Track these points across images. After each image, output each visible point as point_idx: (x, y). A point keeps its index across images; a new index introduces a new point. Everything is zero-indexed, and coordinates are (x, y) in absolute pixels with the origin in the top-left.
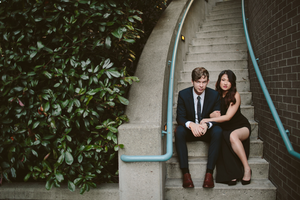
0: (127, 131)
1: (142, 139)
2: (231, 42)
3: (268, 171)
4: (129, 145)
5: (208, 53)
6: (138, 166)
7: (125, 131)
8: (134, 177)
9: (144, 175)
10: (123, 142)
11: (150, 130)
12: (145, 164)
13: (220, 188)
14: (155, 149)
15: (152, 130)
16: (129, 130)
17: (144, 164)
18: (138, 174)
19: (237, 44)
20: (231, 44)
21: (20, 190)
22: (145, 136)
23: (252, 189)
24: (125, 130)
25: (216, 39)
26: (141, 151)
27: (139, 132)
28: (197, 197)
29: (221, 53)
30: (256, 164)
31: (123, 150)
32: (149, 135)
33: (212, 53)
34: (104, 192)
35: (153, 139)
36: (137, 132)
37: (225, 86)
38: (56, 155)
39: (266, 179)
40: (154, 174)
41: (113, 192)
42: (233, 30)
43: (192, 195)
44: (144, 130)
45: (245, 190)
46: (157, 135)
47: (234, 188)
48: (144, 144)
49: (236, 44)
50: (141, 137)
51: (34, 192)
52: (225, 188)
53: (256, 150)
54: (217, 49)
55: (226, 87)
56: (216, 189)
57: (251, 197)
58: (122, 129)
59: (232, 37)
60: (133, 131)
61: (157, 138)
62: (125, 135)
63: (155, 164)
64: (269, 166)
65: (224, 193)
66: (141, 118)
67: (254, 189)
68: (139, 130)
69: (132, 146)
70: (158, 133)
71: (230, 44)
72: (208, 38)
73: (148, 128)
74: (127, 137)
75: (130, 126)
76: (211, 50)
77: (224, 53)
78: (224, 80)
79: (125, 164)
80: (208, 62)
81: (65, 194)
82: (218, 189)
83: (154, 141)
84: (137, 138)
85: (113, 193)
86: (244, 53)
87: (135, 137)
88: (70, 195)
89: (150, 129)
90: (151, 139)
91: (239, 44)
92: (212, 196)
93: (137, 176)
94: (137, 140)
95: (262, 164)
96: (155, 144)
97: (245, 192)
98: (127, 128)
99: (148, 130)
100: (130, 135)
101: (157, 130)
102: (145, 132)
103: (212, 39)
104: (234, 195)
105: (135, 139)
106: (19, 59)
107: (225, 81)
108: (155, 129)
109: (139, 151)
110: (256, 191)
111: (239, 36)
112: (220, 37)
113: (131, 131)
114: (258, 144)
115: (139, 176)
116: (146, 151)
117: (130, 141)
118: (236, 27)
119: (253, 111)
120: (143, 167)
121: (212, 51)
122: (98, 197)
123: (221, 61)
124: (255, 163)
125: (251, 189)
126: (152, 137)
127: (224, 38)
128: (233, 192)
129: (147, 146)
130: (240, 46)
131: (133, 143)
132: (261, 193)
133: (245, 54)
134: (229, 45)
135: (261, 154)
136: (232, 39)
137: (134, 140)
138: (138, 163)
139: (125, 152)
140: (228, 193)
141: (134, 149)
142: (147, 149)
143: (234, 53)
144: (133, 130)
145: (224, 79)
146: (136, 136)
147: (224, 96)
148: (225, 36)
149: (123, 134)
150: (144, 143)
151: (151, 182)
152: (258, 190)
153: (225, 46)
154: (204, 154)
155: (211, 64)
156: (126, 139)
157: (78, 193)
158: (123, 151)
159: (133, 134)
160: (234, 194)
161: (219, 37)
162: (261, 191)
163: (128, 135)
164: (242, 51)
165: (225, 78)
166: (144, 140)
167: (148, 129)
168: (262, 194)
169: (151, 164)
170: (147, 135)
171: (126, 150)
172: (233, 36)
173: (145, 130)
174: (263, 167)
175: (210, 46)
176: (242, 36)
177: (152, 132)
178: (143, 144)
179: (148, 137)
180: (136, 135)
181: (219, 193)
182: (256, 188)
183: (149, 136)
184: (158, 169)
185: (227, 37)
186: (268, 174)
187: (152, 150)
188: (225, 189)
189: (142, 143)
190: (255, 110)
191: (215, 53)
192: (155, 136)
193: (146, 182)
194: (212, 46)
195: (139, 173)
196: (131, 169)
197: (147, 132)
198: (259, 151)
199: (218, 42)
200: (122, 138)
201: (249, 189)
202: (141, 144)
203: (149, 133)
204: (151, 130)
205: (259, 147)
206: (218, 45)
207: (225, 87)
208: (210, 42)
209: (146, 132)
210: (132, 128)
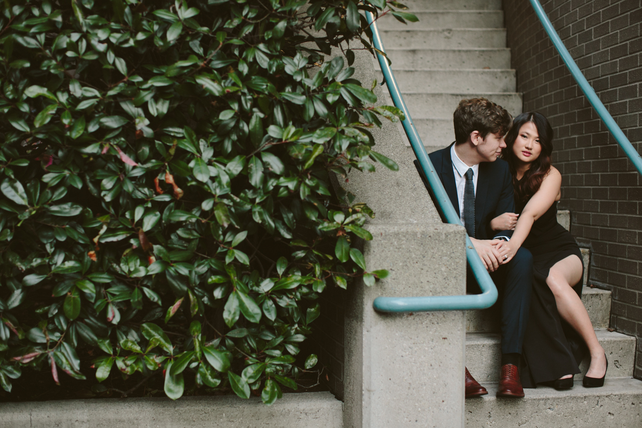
0: (391, 237)
1: (424, 259)
2: (460, 45)
3: (634, 358)
4: (394, 272)
5: (412, 71)
6: (414, 325)
7: (384, 239)
8: (404, 354)
9: (426, 348)
10: (379, 265)
11: (444, 237)
12: (430, 319)
13: (544, 397)
14: (454, 281)
15: (449, 236)
16: (396, 236)
17: (427, 321)
18: (411, 346)
19: (483, 51)
20: (467, 51)
21: (46, 416)
22: (432, 251)
23: (614, 394)
24: (386, 236)
25: (420, 34)
26: (421, 289)
27: (419, 242)
28: (489, 423)
29: (445, 72)
30: (608, 342)
31: (379, 287)
32: (442, 248)
33: (421, 71)
34: (286, 410)
35: (451, 257)
36: (414, 240)
37: (527, 150)
38: (194, 305)
39: (627, 377)
40: (450, 344)
41: (311, 410)
42: (461, 13)
43: (478, 419)
44: (430, 237)
45: (597, 398)
46: (460, 248)
47: (575, 395)
48: (429, 270)
49: (480, 51)
50: (423, 254)
51: (88, 421)
52: (554, 396)
53: (594, 312)
54: (428, 62)
55: (527, 155)
56: (534, 400)
57: (609, 415)
58: (378, 233)
59: (465, 31)
60: (404, 238)
61: (459, 254)
62: (386, 249)
63: (453, 318)
64: (635, 345)
65: (552, 407)
66: (392, 212)
67: (618, 395)
68: (419, 236)
69: (400, 274)
70: (461, 244)
71: (463, 51)
72: (397, 31)
73: (439, 231)
74: (390, 252)
75: (396, 227)
76: (413, 63)
77: (454, 73)
78: (525, 137)
79: (382, 322)
80: (419, 94)
81: (179, 420)
82: (539, 400)
83: (453, 264)
84: (414, 256)
85: (310, 412)
86: (506, 77)
87: (408, 252)
88: (193, 423)
89: (443, 233)
90: (445, 258)
91: (486, 51)
92: (524, 418)
93: (410, 350)
94: (413, 261)
95: (620, 341)
96: (455, 269)
97: (597, 404)
98: (390, 232)
99: (439, 237)
100: (398, 247)
101: (461, 237)
102: (433, 240)
103: (408, 34)
104: (574, 411)
105: (408, 258)
106: (127, 41)
107: (528, 139)
108: (455, 233)
109: (417, 287)
110: (621, 400)
111: (484, 32)
112: (432, 29)
113: (399, 239)
114: (600, 297)
115: (416, 352)
116: (434, 287)
117: (396, 262)
118: (465, 6)
119: (566, 222)
120: (426, 328)
121: (413, 67)
122: (271, 423)
123: (453, 95)
124: (606, 339)
125: (611, 394)
126: (449, 253)
127: (441, 32)
128: (572, 404)
129: (437, 274)
130: (490, 57)
131: (404, 267)
132: (633, 404)
133: (508, 79)
134: (463, 54)
135: (606, 322)
136: (463, 38)
137: (405, 259)
138: (414, 319)
139: (384, 292)
140: (560, 409)
141: (404, 282)
142: (436, 282)
143: (480, 76)
144: (404, 236)
145: (527, 134)
146: (411, 250)
147: (519, 177)
148: (445, 28)
149: (380, 246)
150: (429, 268)
151: (441, 365)
152: (626, 398)
153: (451, 55)
154: (472, 326)
155: (426, 102)
156: (387, 257)
157: (216, 417)
158: (379, 290)
159: (404, 246)
160: (574, 409)
161: (427, 29)
162: (631, 400)
163: (391, 248)
164: (502, 72)
165: (529, 131)
166: (430, 260)
167: (439, 233)
168: (633, 406)
169: (443, 319)
170: (438, 249)
171: (386, 286)
172: (467, 29)
173: (432, 235)
174: (623, 348)
175: (410, 54)
176: (491, 31)
177: (449, 241)
178: (427, 271)
179: (440, 254)
180: (412, 248)
181: (541, 408)
182: (623, 392)
183: (443, 251)
184: (459, 332)
185: (450, 30)
186: (633, 366)
187: (448, 285)
188: (554, 399)
189: (424, 267)
190: (571, 220)
191: (430, 72)
192: (454, 251)
193: (431, 365)
194: (414, 51)
195: (414, 344)
196: (397, 334)
197: (437, 241)
198: (600, 315)
199: (425, 42)
200: (378, 255)
201: (607, 397)
202: (422, 271)
203: (441, 244)
204: (447, 236)
205: (602, 304)
206: (432, 50)
207: (525, 154)
208: (402, 41)
209: (435, 240)
210: (402, 230)
